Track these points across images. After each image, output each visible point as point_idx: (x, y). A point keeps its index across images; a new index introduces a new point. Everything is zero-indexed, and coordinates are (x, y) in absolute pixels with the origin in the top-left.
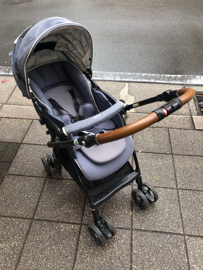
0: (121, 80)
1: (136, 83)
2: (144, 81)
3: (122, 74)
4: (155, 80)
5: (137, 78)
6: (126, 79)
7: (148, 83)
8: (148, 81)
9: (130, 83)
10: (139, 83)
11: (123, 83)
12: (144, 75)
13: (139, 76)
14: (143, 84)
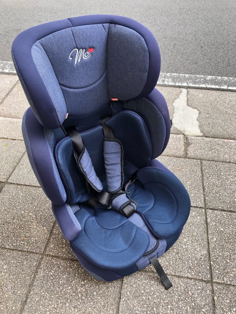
0: (173, 84)
1: (198, 90)
2: (210, 87)
3: (176, 76)
4: (228, 86)
5: (200, 81)
6: (182, 84)
7: (218, 90)
8: (217, 87)
9: (189, 90)
10: (203, 90)
11: (178, 89)
12: (209, 77)
13: (202, 79)
14: (209, 91)
